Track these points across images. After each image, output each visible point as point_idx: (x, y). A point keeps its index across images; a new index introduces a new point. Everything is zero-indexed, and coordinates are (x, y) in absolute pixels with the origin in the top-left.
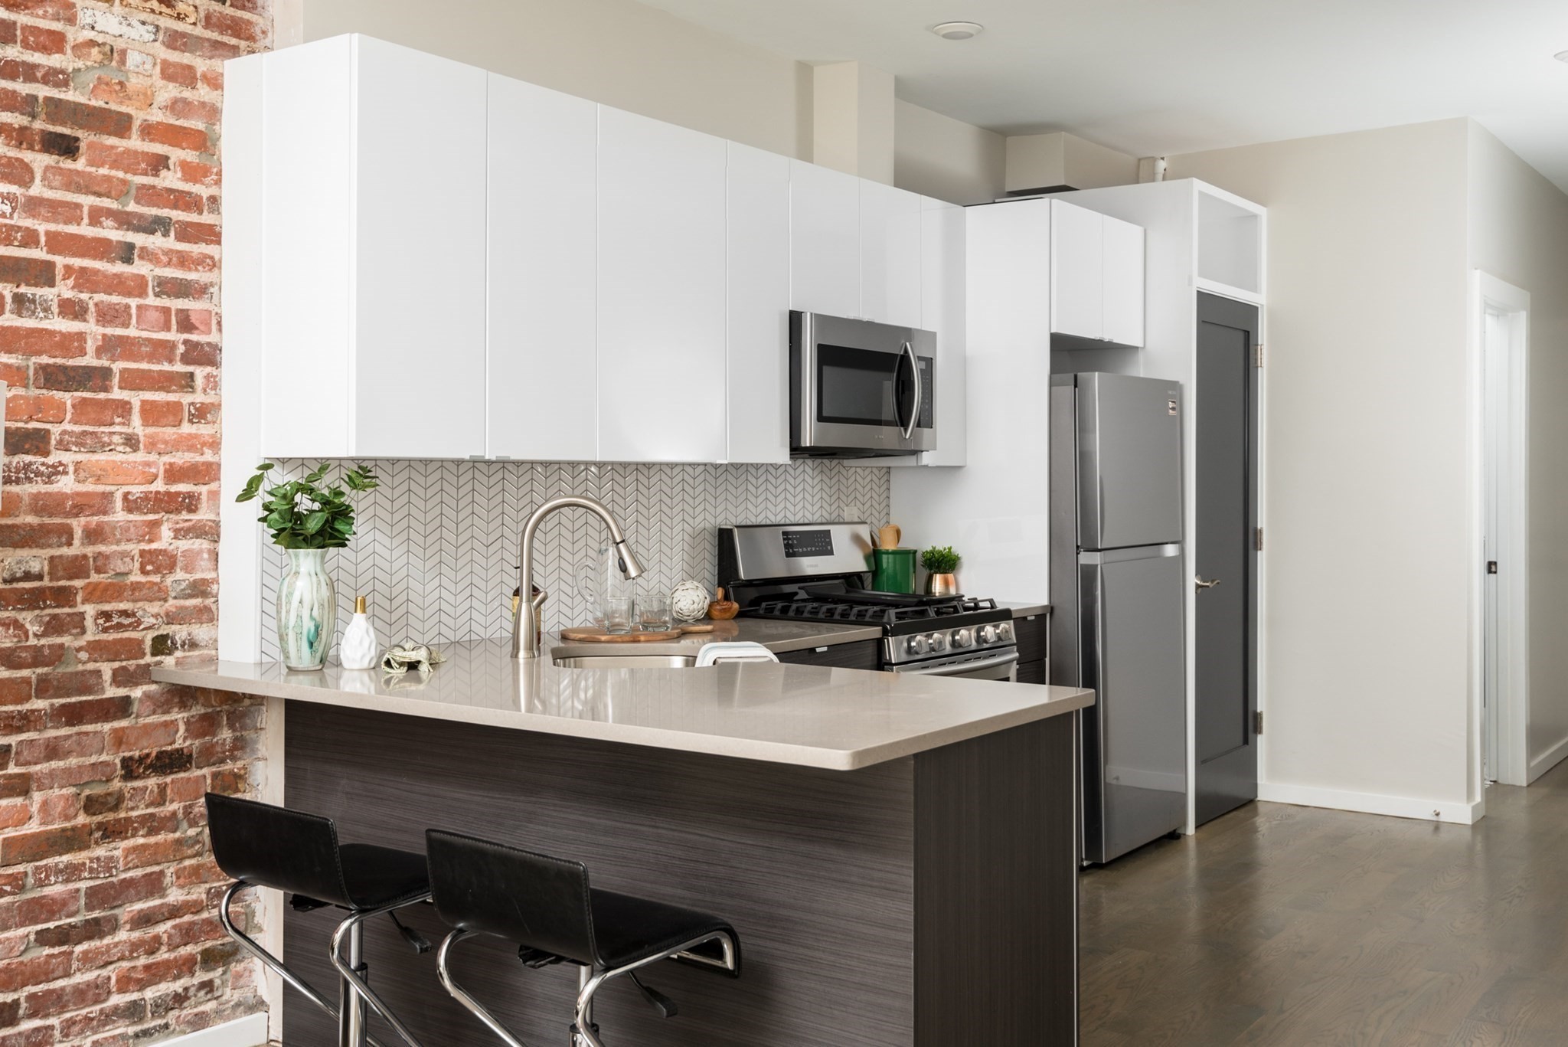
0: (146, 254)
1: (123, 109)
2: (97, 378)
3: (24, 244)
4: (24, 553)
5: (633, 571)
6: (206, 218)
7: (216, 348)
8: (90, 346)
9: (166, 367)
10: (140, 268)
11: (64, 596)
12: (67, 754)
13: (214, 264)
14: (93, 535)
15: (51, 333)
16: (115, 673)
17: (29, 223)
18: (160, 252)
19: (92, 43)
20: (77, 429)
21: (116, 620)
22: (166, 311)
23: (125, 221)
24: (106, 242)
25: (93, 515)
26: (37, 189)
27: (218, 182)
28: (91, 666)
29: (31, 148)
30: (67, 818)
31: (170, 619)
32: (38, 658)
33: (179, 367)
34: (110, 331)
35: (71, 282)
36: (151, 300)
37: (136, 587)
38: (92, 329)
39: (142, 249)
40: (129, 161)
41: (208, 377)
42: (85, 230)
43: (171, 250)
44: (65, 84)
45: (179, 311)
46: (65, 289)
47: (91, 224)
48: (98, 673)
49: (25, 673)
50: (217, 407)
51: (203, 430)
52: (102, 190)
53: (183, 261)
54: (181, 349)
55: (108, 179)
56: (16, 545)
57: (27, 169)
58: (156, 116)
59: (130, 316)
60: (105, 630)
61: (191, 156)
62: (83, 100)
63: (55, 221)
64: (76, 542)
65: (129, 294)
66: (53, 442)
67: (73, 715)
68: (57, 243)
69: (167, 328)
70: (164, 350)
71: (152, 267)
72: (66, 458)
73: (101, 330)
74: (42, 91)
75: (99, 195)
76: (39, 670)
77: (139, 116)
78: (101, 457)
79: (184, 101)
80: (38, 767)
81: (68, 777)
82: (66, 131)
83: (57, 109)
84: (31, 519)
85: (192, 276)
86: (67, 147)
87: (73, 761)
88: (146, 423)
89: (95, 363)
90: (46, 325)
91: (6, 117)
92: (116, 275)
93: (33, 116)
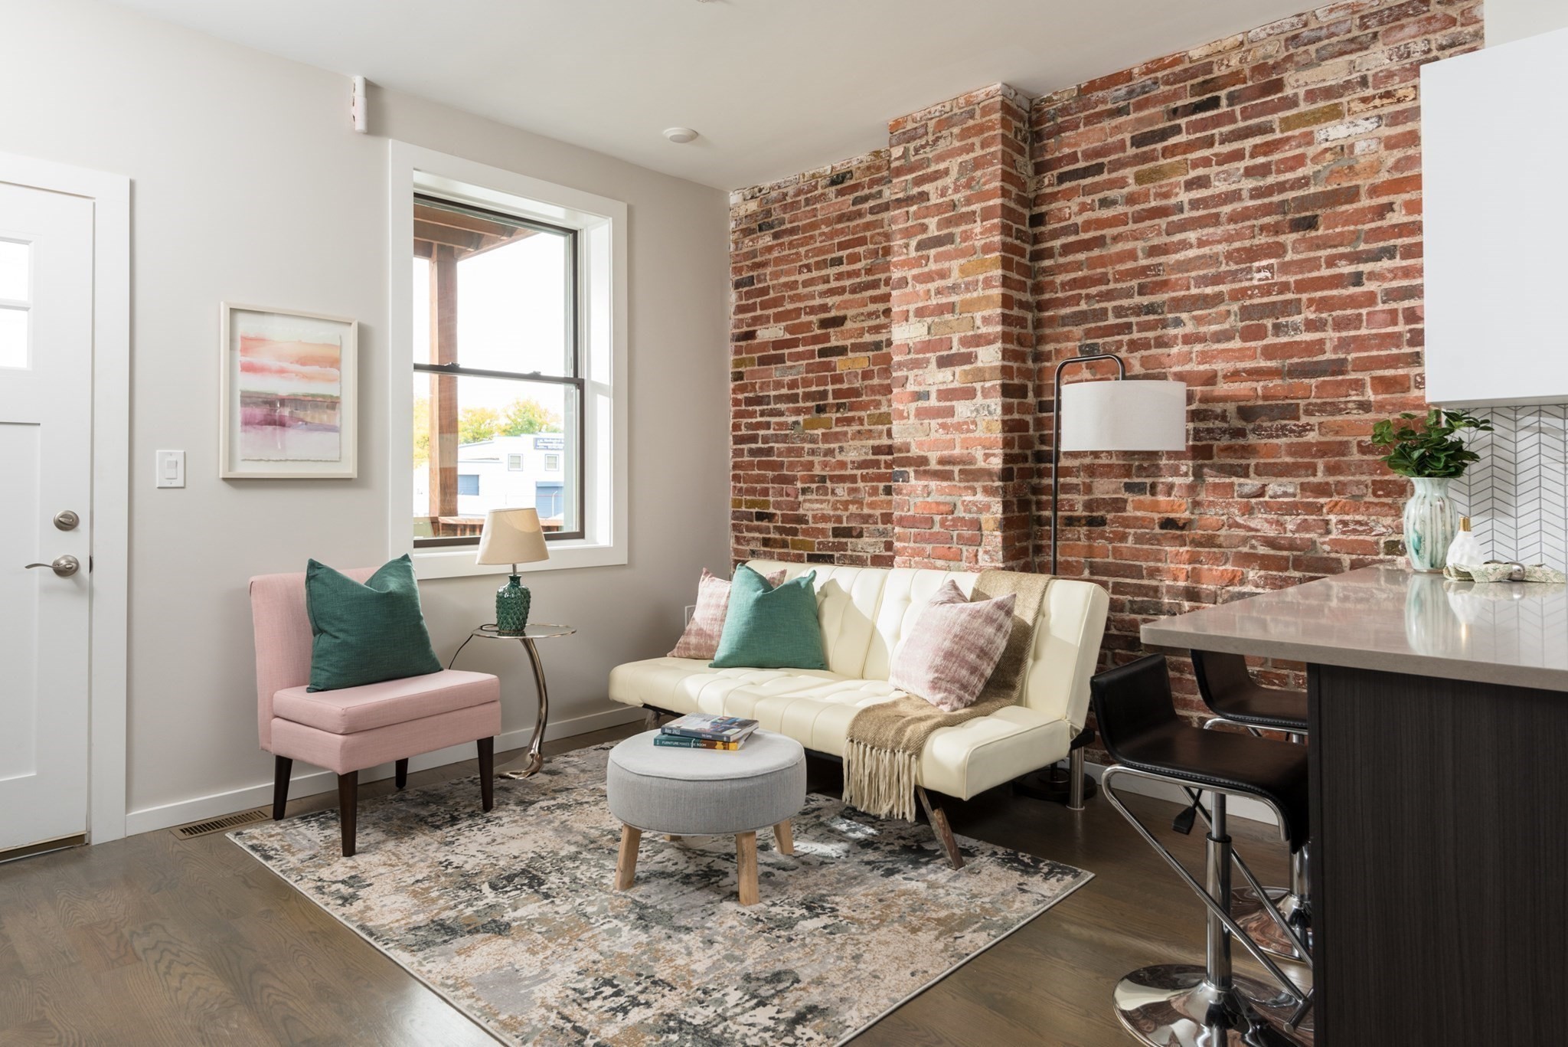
0: (1372, 276)
1: (1354, 183)
2: (1338, 366)
3: (1280, 292)
4: (1285, 480)
8: (1328, 346)
9: (1395, 351)
10: (1370, 286)
11: (1313, 508)
14: (1333, 470)
15: (1299, 343)
16: (1352, 562)
17: (1284, 279)
18: (1386, 272)
19: (1326, 150)
20: (1319, 401)
21: (1352, 527)
22: (1393, 313)
23: (1356, 258)
24: (1341, 275)
25: (1334, 456)
26: (1290, 256)
28: (1333, 555)
29: (1284, 233)
32: (1292, 547)
33: (1407, 350)
34: (1344, 334)
35: (1313, 309)
36: (1380, 307)
37: (1368, 506)
38: (1331, 335)
39: (1369, 273)
40: (1360, 216)
42: (1325, 272)
43: (1397, 268)
44: (1307, 184)
45: (1405, 310)
46: (1309, 314)
47: (1327, 267)
48: (1337, 560)
49: (1285, 553)
52: (1336, 243)
53: (1407, 272)
54: (1405, 336)
55: (1342, 234)
56: (1277, 476)
57: (1282, 246)
58: (1384, 176)
59: (1361, 321)
60: (1344, 533)
62: (1320, 189)
63: (1301, 272)
64: (1320, 474)
65: (1361, 307)
66: (1301, 411)
69: (1395, 323)
70: (1395, 339)
71: (1379, 283)
72: (1314, 420)
73: (1337, 335)
74: (1290, 195)
75: (1335, 246)
76: (1295, 553)
77: (1364, 183)
78: (1339, 418)
79: (1407, 158)
82: (1308, 214)
83: (1302, 203)
84: (1288, 460)
86: (1309, 224)
88: (1376, 392)
89: (1334, 357)
90: (1297, 338)
91: (1267, 220)
92: (1349, 296)
93: (1285, 213)
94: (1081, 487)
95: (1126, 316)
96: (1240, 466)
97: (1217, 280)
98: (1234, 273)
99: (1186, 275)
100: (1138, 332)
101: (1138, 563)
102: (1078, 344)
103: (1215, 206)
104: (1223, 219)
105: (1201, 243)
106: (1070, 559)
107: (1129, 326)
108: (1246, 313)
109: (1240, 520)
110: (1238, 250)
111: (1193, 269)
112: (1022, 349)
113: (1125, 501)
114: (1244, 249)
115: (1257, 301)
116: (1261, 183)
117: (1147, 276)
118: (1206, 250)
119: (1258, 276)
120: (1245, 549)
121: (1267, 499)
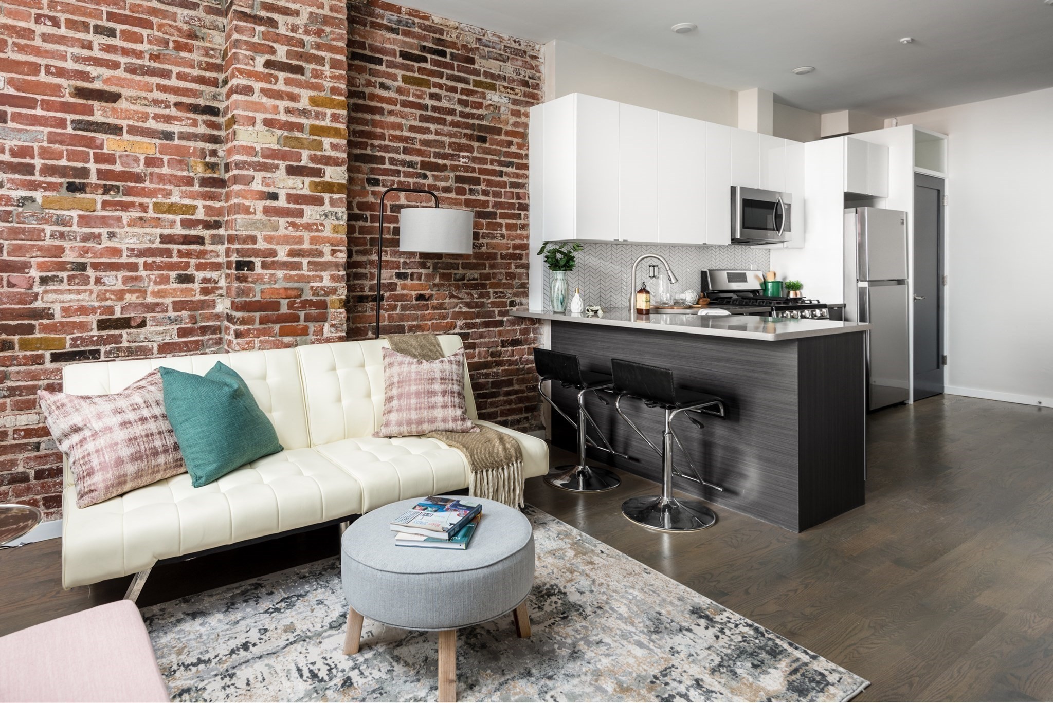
0: (507, 174)
1: (499, 126)
2: (492, 215)
3: (472, 172)
4: (472, 271)
5: (673, 281)
6: (524, 161)
7: (528, 205)
8: (491, 205)
9: (513, 211)
10: (505, 179)
11: (484, 286)
12: (485, 337)
13: (527, 177)
14: (492, 266)
15: (480, 200)
16: (499, 312)
17: (473, 165)
18: (511, 173)
19: (490, 105)
20: (487, 232)
21: (499, 294)
22: (512, 193)
23: (501, 163)
24: (495, 170)
25: (492, 260)
26: (475, 154)
27: (528, 149)
28: (491, 309)
29: (473, 141)
30: (486, 358)
31: (515, 295)
32: (477, 305)
33: (516, 212)
34: (496, 200)
35: (485, 184)
36: (508, 189)
37: (505, 284)
38: (491, 199)
39: (505, 172)
40: (501, 143)
41: (525, 215)
42: (489, 167)
43: (514, 172)
44: (482, 119)
45: (517, 193)
46: (483, 186)
47: (490, 165)
48: (494, 312)
49: (473, 310)
50: (528, 225)
51: (524, 232)
52: (493, 153)
53: (517, 176)
54: (517, 205)
55: (495, 149)
56: (471, 269)
57: (472, 147)
58: (509, 128)
59: (502, 195)
60: (496, 298)
61: (519, 140)
62: (488, 124)
63: (480, 164)
64: (487, 268)
65: (502, 188)
66: (480, 236)
67: (487, 325)
68: (482, 171)
69: (513, 198)
70: (512, 206)
71: (508, 178)
72: (484, 241)
73: (494, 199)
74: (477, 122)
75: (492, 155)
76: (477, 309)
77: (504, 128)
78: (494, 241)
79: (518, 122)
80: (477, 341)
81: (485, 345)
82: (483, 134)
83: (481, 128)
84: (475, 261)
85: (520, 181)
86: (483, 140)
87: (487, 340)
88: (507, 230)
89: (492, 210)
90: (478, 198)
91: (467, 131)
92: (498, 181)
93: (474, 130)
94: (369, 275)
95: (396, 165)
96: (455, 263)
97: (444, 156)
98: (453, 155)
99: (429, 149)
100: (404, 177)
101: (402, 323)
102: (365, 176)
103: (443, 114)
104: (448, 123)
105: (437, 133)
106: (359, 325)
107: (398, 172)
108: (459, 179)
109: (454, 293)
110: (454, 143)
111: (433, 147)
113: (396, 284)
114: (456, 143)
115: (462, 174)
116: (464, 110)
117: (408, 143)
118: (438, 138)
119: (462, 160)
120: (457, 309)
121: (465, 281)
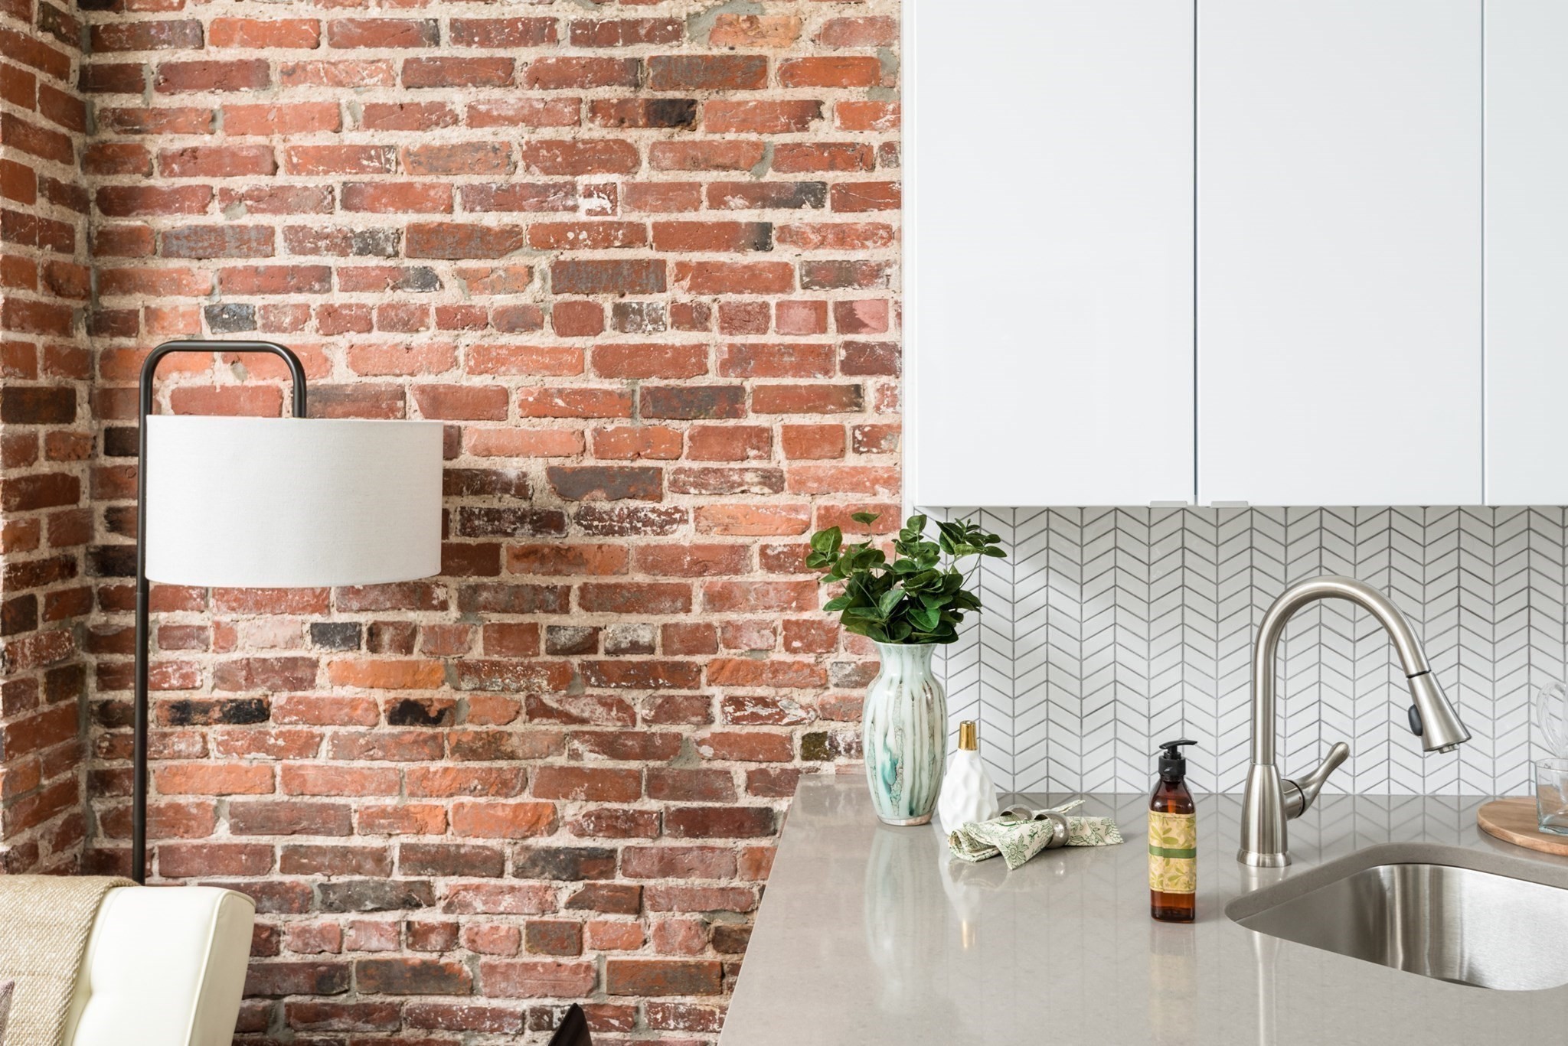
0: (788, 235)
1: (755, 51)
2: (729, 400)
3: (627, 244)
4: (634, 619)
6: (880, 175)
7: (894, 350)
8: (713, 360)
9: (820, 380)
10: (782, 253)
11: (682, 675)
12: (688, 872)
13: (890, 235)
14: (718, 600)
15: (660, 349)
16: (751, 776)
17: (635, 217)
18: (808, 230)
20: (697, 465)
21: (749, 709)
22: (819, 307)
23: (759, 195)
24: (734, 226)
25: (720, 573)
26: (645, 174)
27: (896, 123)
28: (718, 765)
29: (634, 125)
30: (690, 951)
31: (827, 713)
32: (647, 748)
33: (840, 379)
34: (739, 339)
35: (686, 283)
36: (798, 294)
37: (777, 668)
38: (716, 340)
39: (782, 229)
40: (764, 118)
41: (882, 390)
42: (706, 215)
43: (826, 226)
44: (677, 35)
45: (839, 305)
46: (679, 293)
47: (711, 207)
48: (726, 774)
49: (634, 765)
50: (895, 430)
51: (876, 461)
52: (727, 161)
53: (843, 237)
54: (842, 354)
55: (735, 145)
56: (619, 609)
57: (631, 151)
58: (805, 50)
59: (767, 318)
60: (736, 721)
61: (856, 94)
62: (700, 50)
63: (666, 209)
64: (696, 607)
65: (767, 290)
66: (666, 484)
67: (696, 824)
68: (667, 237)
69: (822, 329)
70: (818, 358)
71: (798, 251)
72: (685, 502)
73: (728, 339)
74: (646, 51)
75: (725, 168)
76: (652, 764)
77: (776, 56)
78: (729, 500)
79: (845, 23)
80: (649, 883)
81: (690, 900)
82: (678, 95)
83: (670, 71)
84: (641, 578)
85: (857, 255)
86: (680, 115)
87: (696, 882)
88: (791, 454)
89: (722, 382)
90: (658, 339)
91: (603, 93)
92: (747, 268)
93: (637, 86)
94: (211, 634)
95: (315, 251)
96: (552, 589)
97: (507, 199)
98: (543, 191)
99: (444, 179)
100: (344, 290)
101: (340, 801)
102: (205, 302)
103: (504, 44)
104: (520, 75)
105: (477, 118)
106: (182, 800)
107: (322, 275)
108: (565, 276)
109: (549, 700)
110: (549, 145)
111: (460, 170)
112: (59, 301)
113: (314, 664)
114: (560, 144)
115: (584, 255)
116: (593, 16)
117: (362, 170)
118: (484, 134)
119: (585, 204)
120: (560, 761)
121: (601, 656)
